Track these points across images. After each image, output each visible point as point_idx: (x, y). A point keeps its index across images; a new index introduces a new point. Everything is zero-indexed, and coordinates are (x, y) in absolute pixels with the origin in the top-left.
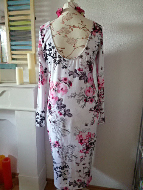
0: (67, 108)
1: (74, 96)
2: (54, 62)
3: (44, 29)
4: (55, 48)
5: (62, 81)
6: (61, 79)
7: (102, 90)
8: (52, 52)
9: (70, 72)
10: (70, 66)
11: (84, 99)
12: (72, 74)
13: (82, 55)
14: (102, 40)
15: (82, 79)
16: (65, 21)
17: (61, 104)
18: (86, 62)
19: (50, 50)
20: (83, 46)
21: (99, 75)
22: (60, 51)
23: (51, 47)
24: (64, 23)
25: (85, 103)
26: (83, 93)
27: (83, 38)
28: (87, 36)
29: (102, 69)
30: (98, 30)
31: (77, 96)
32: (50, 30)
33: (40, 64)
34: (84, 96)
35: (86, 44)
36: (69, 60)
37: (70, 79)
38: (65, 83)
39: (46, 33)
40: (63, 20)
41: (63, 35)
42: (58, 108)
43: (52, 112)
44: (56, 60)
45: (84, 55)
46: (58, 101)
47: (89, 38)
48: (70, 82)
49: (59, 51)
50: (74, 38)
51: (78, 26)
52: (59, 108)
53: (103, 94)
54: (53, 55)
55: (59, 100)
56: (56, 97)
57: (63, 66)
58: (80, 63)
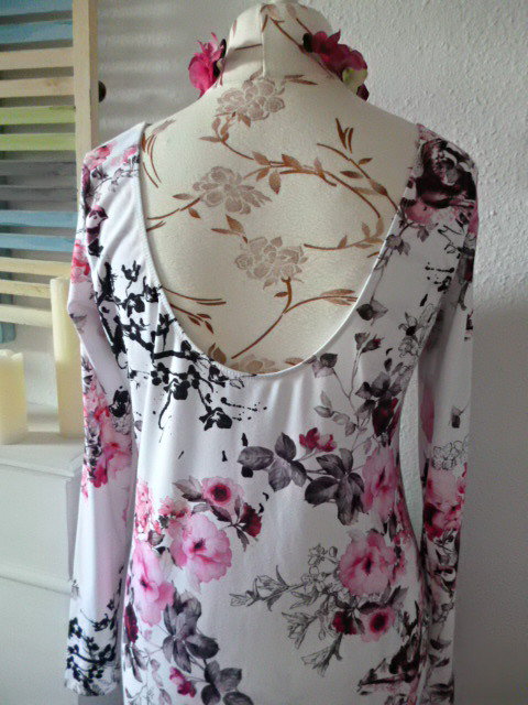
0: (223, 660)
1: (269, 592)
2: (156, 382)
3: (102, 175)
4: (162, 298)
5: (198, 498)
6: (197, 490)
7: (450, 546)
8: (145, 316)
9: (252, 449)
10: (250, 413)
11: (331, 615)
12: (262, 467)
13: (331, 351)
14: (472, 253)
15: (325, 500)
16: (236, 128)
17: (192, 632)
18: (354, 397)
19: (132, 303)
20: (343, 296)
21: (439, 461)
22: (195, 319)
23: (137, 288)
24: (224, 139)
25: (338, 642)
26: (330, 580)
27: (343, 245)
28: (373, 232)
29: (456, 423)
30: (451, 191)
31: (287, 599)
32: (134, 182)
33: (84, 374)
34: (335, 594)
35: (362, 283)
36: (247, 381)
37: (247, 491)
38: (215, 512)
39: (109, 200)
40: (223, 120)
41: (214, 216)
42: (170, 649)
43: (141, 660)
44: (167, 371)
45: (349, 353)
46: (171, 612)
47: (382, 248)
48: (249, 510)
49: (185, 317)
50: (286, 244)
51: (318, 164)
52: (175, 651)
53: (456, 566)
54: (153, 335)
55: (179, 606)
56: (165, 589)
57: (208, 409)
58: (317, 402)
